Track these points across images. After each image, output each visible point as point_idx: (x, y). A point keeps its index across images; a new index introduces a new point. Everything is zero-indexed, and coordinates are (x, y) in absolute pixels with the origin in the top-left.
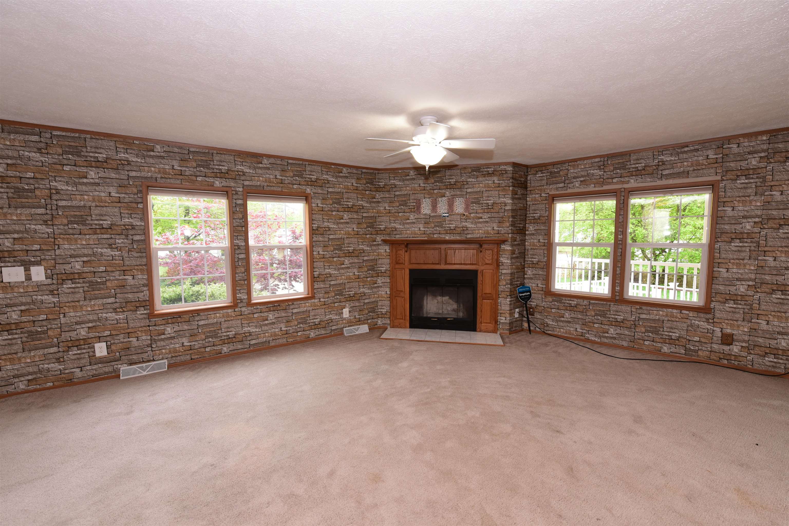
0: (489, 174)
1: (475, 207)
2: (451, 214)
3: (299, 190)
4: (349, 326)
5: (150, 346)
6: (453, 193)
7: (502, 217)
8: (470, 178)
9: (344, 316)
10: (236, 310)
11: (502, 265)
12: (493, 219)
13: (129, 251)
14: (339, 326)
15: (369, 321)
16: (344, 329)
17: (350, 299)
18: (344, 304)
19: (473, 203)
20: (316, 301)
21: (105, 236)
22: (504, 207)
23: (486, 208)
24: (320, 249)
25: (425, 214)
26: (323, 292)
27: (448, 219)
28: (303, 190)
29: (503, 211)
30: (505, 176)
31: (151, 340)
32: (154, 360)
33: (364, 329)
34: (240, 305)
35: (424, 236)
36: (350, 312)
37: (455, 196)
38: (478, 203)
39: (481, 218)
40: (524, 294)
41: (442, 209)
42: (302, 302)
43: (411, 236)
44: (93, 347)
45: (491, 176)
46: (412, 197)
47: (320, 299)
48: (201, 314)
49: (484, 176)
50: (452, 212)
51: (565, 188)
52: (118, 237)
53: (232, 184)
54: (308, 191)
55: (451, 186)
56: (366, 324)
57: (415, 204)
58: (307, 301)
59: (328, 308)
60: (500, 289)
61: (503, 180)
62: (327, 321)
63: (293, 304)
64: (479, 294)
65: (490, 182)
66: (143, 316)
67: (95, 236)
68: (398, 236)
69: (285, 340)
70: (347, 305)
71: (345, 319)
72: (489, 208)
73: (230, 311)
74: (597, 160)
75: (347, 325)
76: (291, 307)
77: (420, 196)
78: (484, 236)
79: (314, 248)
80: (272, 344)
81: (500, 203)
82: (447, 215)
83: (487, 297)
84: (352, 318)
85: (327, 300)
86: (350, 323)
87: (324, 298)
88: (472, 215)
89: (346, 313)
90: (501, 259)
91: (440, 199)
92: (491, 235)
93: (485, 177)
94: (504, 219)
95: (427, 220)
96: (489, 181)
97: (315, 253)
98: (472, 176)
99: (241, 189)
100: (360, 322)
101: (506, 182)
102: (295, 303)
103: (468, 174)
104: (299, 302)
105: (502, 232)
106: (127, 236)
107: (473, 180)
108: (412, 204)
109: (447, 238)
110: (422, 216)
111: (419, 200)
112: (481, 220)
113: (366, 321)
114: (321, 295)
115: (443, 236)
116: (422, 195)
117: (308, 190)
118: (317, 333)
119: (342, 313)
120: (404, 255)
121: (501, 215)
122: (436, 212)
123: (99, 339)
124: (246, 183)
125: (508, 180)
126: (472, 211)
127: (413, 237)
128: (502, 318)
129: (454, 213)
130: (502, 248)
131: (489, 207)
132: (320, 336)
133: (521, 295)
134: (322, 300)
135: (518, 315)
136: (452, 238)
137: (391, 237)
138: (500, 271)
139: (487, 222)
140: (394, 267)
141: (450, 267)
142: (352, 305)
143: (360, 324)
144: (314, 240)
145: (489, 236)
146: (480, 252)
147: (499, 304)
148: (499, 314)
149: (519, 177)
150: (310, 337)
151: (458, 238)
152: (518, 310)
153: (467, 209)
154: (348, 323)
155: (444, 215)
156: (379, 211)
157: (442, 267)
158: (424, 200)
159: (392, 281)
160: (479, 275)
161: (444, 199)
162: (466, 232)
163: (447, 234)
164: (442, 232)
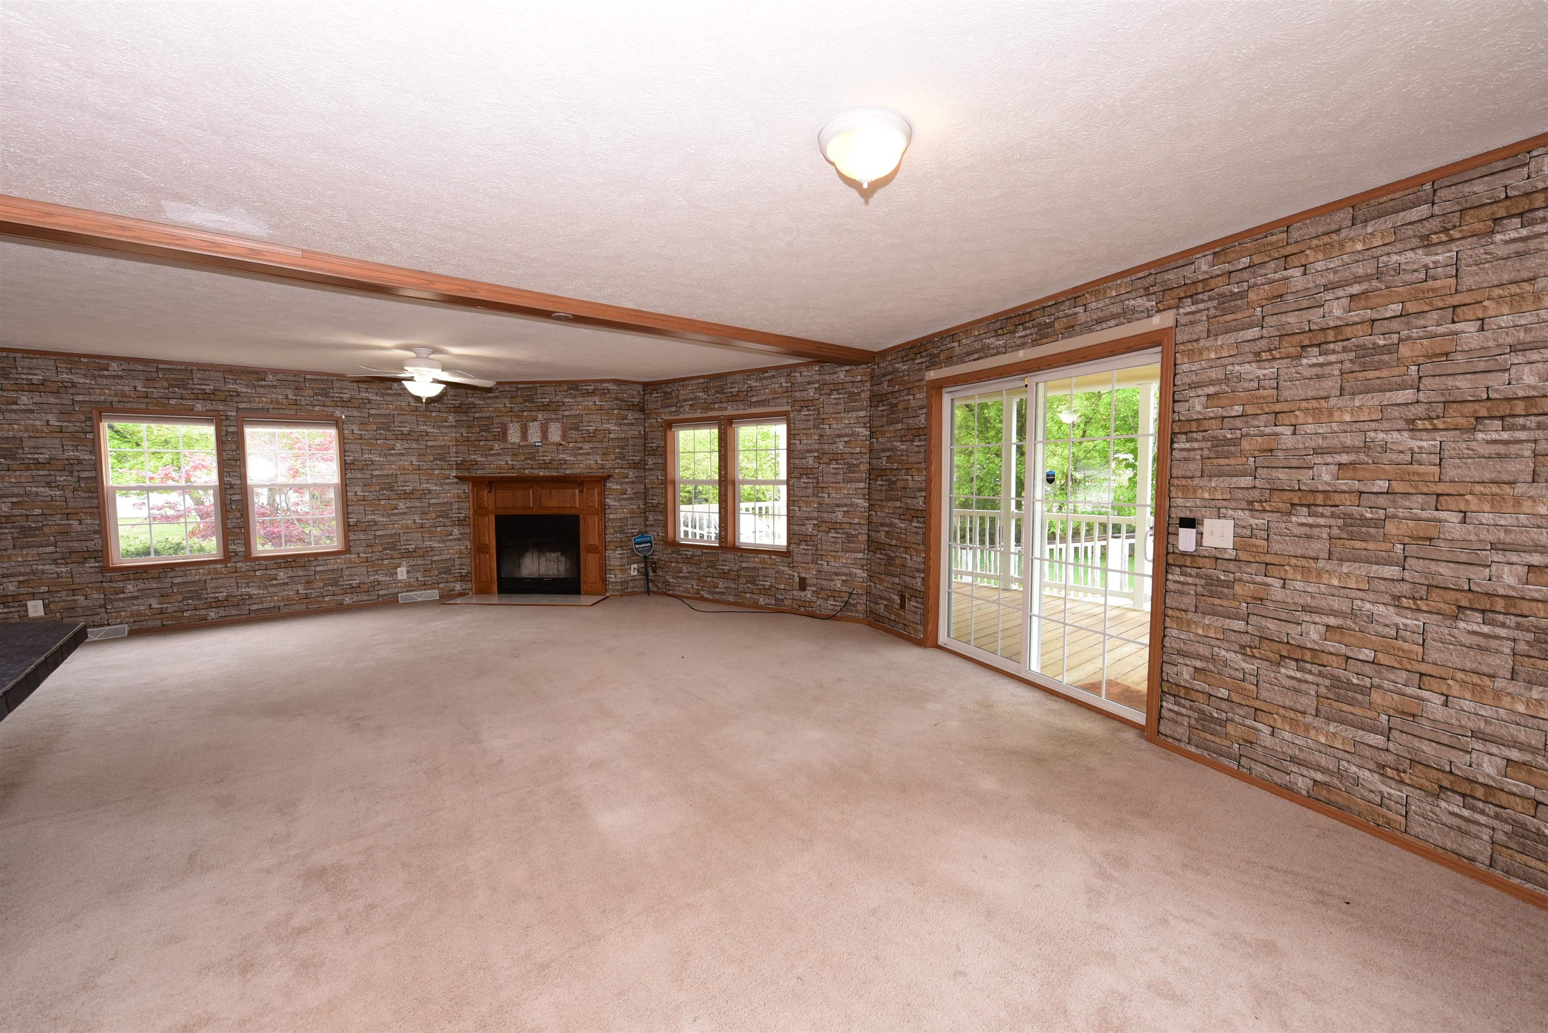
0: (589, 394)
1: (574, 434)
2: (546, 443)
3: (324, 413)
4: (408, 591)
5: (104, 606)
6: (546, 416)
7: (607, 448)
8: (566, 397)
9: (400, 577)
10: (229, 565)
11: (609, 508)
12: (595, 450)
13: (75, 490)
14: (391, 591)
15: (441, 586)
16: (399, 594)
17: (409, 554)
18: (398, 561)
19: (571, 429)
20: (353, 556)
21: (42, 473)
22: (607, 435)
23: (586, 435)
24: (358, 489)
25: (513, 444)
26: (364, 545)
27: (542, 449)
28: (329, 413)
29: (607, 440)
30: (608, 396)
31: (105, 599)
32: (109, 625)
33: (434, 594)
34: (234, 559)
35: (513, 471)
36: (408, 572)
37: (550, 421)
38: (576, 429)
39: (581, 448)
40: (641, 546)
41: (534, 436)
42: (331, 557)
43: (497, 472)
44: (26, 606)
45: (591, 396)
46: (496, 421)
47: (358, 554)
48: (177, 569)
49: (583, 395)
50: (547, 440)
51: (677, 413)
52: (59, 473)
53: (221, 408)
54: (338, 414)
55: (544, 408)
56: (436, 588)
57: (499, 430)
58: (339, 557)
59: (373, 566)
60: (608, 539)
61: (606, 401)
62: (370, 583)
63: (316, 560)
64: (582, 546)
65: (591, 403)
66: (93, 570)
67: (29, 473)
68: (479, 472)
69: (304, 606)
70: (404, 563)
71: (400, 581)
73: (219, 566)
74: (702, 381)
75: (405, 590)
76: (314, 564)
77: (505, 419)
78: (586, 471)
79: (348, 488)
81: (604, 430)
82: (540, 444)
83: (593, 549)
84: (412, 580)
85: (370, 555)
86: (410, 588)
87: (365, 553)
88: (571, 445)
89: (402, 573)
90: (607, 501)
91: (531, 424)
92: (594, 471)
93: (584, 397)
94: (609, 450)
95: (515, 451)
96: (589, 402)
97: (349, 494)
98: (569, 396)
99: (234, 414)
100: (424, 586)
101: (610, 403)
102: (319, 558)
103: (564, 393)
104: (325, 558)
105: (606, 467)
106: (71, 472)
107: (570, 400)
108: (496, 430)
109: (541, 474)
110: (510, 446)
111: (506, 425)
112: (581, 451)
113: (435, 585)
114: (360, 549)
115: (536, 471)
116: (509, 419)
117: (338, 412)
118: (355, 599)
119: (396, 573)
120: (488, 498)
121: (605, 445)
122: (527, 441)
123: (34, 596)
125: (611, 401)
126: (570, 440)
127: (499, 473)
128: (611, 576)
129: (548, 442)
130: (607, 486)
131: (591, 435)
132: (361, 603)
133: (637, 546)
134: (362, 555)
135: (636, 573)
136: (547, 474)
137: (470, 473)
138: (607, 516)
139: (588, 454)
140: (475, 513)
141: (545, 512)
142: (412, 563)
143: (425, 590)
144: (347, 476)
145: (591, 471)
146: (582, 491)
147: (607, 558)
148: (608, 571)
149: (630, 397)
150: (345, 603)
151: (555, 474)
152: (635, 566)
153: (564, 436)
154: (405, 586)
155: (537, 444)
156: (454, 439)
157: (536, 511)
158: (511, 425)
159: (474, 532)
160: (581, 521)
161: (536, 423)
162: (564, 467)
163: (541, 468)
164: (535, 466)
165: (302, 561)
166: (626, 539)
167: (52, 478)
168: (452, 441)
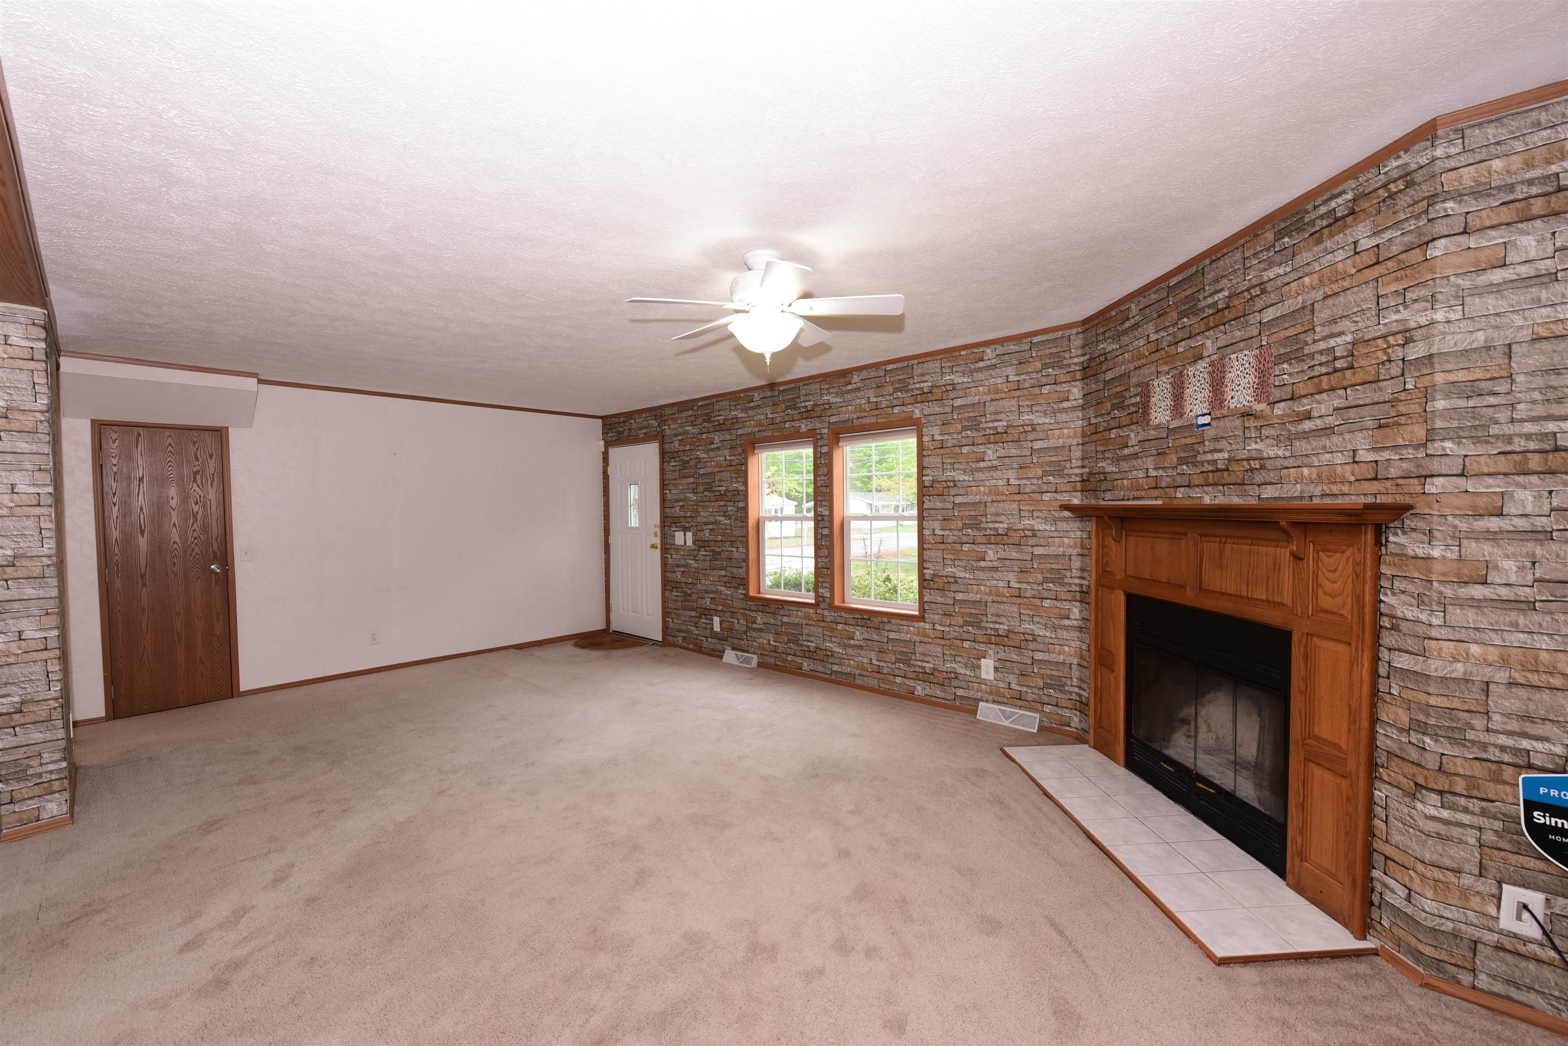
0: (1337, 223)
1: (1288, 373)
2: (1218, 413)
3: (903, 415)
4: (994, 702)
5: (745, 633)
6: (1223, 340)
7: (1393, 402)
8: (1271, 264)
9: (984, 676)
10: (818, 611)
11: (1395, 628)
12: (1353, 413)
13: (736, 520)
14: (971, 694)
15: (1047, 709)
16: (981, 703)
17: (1000, 640)
18: (982, 647)
19: (1281, 359)
20: (927, 626)
21: (722, 503)
22: (1399, 352)
23: (1324, 370)
24: (936, 525)
25: (1158, 427)
26: (941, 612)
27: (1210, 432)
28: (908, 415)
29: (1395, 370)
30: (1403, 201)
31: (747, 626)
32: (747, 652)
33: (1034, 721)
34: (822, 606)
35: (1155, 493)
36: (996, 669)
37: (1229, 350)
38: (1296, 355)
39: (1308, 416)
41: (1197, 400)
42: (907, 623)
43: (1132, 496)
44: (712, 620)
46: (1134, 380)
47: (934, 624)
48: (785, 607)
49: (1317, 237)
50: (1221, 407)
52: (729, 504)
53: (818, 425)
54: (917, 413)
55: (1218, 318)
56: (1037, 711)
57: (1138, 399)
58: (912, 624)
59: (950, 647)
60: (1381, 742)
61: (1396, 226)
62: (947, 672)
63: (889, 622)
64: (1294, 733)
65: (1342, 255)
66: (742, 596)
67: (716, 504)
68: (1108, 496)
69: (876, 682)
70: (991, 652)
71: (984, 682)
72: (1336, 371)
73: (811, 611)
75: (991, 698)
76: (887, 627)
77: (1148, 372)
78: (1318, 491)
79: (925, 523)
80: (859, 681)
81: (1384, 337)
82: (1206, 420)
83: (1328, 758)
84: (1001, 685)
85: (947, 629)
86: (997, 697)
87: (941, 625)
88: (1279, 410)
89: (987, 668)
90: (1389, 600)
91: (1191, 370)
92: (1345, 489)
93: (1319, 241)
94: (1402, 408)
95: (1162, 445)
96: (1338, 252)
97: (926, 532)
98: (1279, 258)
99: (826, 431)
100: (1019, 700)
101: (1411, 226)
102: (893, 621)
103: (1264, 256)
104: (898, 622)
105: (1393, 472)
107: (1281, 271)
108: (1133, 400)
109: (1207, 500)
110: (1153, 434)
111: (1148, 385)
112: (1307, 425)
113: (1038, 706)
114: (936, 617)
115: (1196, 494)
116: (1153, 369)
117: (917, 411)
118: (928, 691)
119: (979, 667)
120: (1118, 554)
121: (1389, 388)
122: (1182, 416)
123: (716, 612)
124: (833, 419)
125: (1417, 217)
126: (1277, 394)
127: (1134, 499)
128: (1390, 882)
129: (1225, 412)
130: (1392, 548)
131: (1338, 364)
132: (934, 699)
133: (1536, 816)
134: (937, 627)
135: (1530, 930)
136: (1221, 500)
137: (1097, 498)
138: (1384, 655)
139: (1328, 431)
140: (1099, 585)
141: (1209, 604)
142: (1002, 655)
143: (1020, 707)
144: (925, 506)
145: (1335, 489)
146: (1297, 558)
147: (1378, 810)
148: (1378, 859)
149: (1529, 165)
150: (916, 693)
151: (1236, 500)
152: (1536, 899)
153: (1262, 389)
154: (991, 693)
155: (1201, 420)
156: (1079, 430)
158: (1156, 384)
159: (1096, 619)
160: (1297, 653)
161: (1202, 365)
162: (1259, 479)
163: (1208, 485)
164: (1197, 480)
165: (876, 620)
166: (1478, 770)
167: (725, 508)
168: (1075, 436)
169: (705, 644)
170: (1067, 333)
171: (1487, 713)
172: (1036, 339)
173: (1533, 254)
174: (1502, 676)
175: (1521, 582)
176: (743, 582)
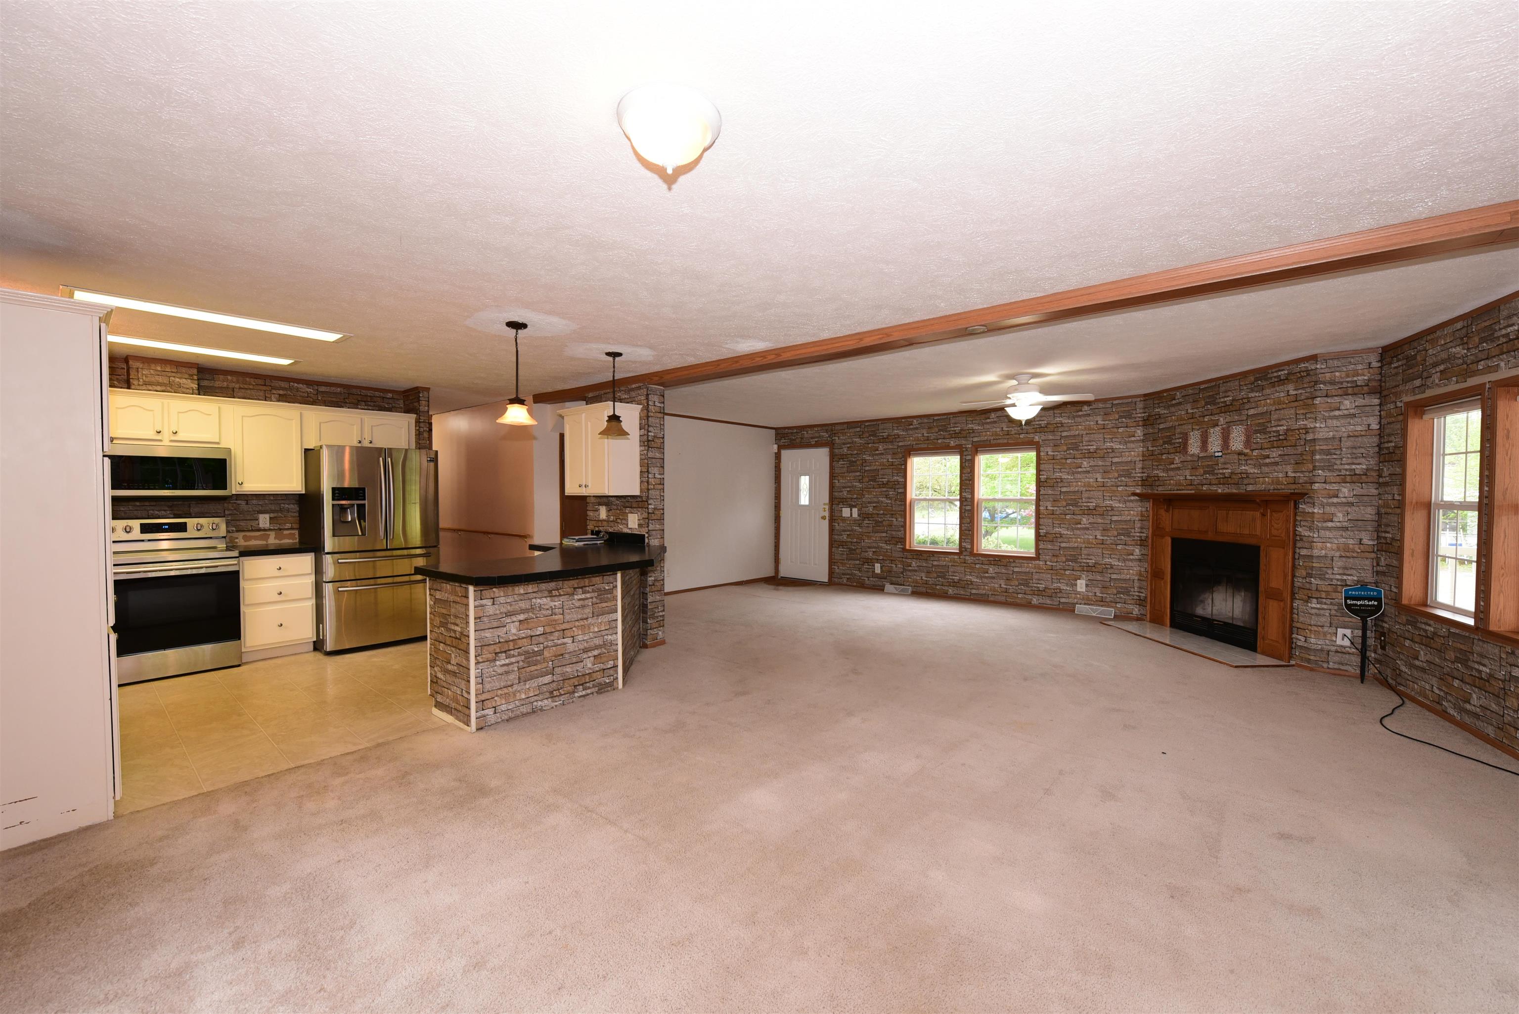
0: (1281, 381)
1: (1259, 438)
2: (1226, 452)
3: (1027, 439)
4: (1085, 604)
5: (902, 573)
6: (1229, 419)
7: (1301, 454)
8: (1252, 391)
9: (1079, 589)
10: (961, 557)
11: (1301, 540)
12: (1286, 457)
13: (896, 500)
14: (1070, 600)
15: (1119, 605)
16: (1077, 605)
17: (1089, 569)
18: (1078, 573)
19: (1257, 432)
20: (1041, 563)
21: (884, 489)
22: (1304, 436)
23: (1275, 439)
24: (1049, 504)
25: (1193, 455)
26: (1050, 554)
27: (1221, 460)
28: (1030, 439)
29: (1302, 443)
30: (1306, 380)
31: (903, 569)
32: (904, 585)
33: (1111, 612)
34: (964, 553)
35: (1191, 487)
36: (1087, 585)
37: (1232, 424)
38: (1263, 431)
39: (1268, 457)
40: (1359, 603)
41: (1215, 446)
42: (1025, 561)
43: (1176, 488)
44: (874, 566)
45: (1283, 385)
46: (1178, 431)
47: (1046, 562)
48: (935, 555)
49: (1273, 385)
50: (1228, 449)
51: (1423, 388)
52: (890, 490)
53: (964, 442)
54: (1037, 439)
55: (1226, 409)
56: (1112, 607)
57: (1181, 440)
58: (1030, 562)
59: (1056, 574)
60: (1297, 584)
61: (1303, 388)
62: (1054, 589)
63: (1014, 562)
64: (1261, 588)
65: (1282, 394)
66: (900, 549)
67: (880, 490)
68: (1160, 488)
69: (1004, 598)
70: (1084, 576)
71: (1079, 593)
72: (1280, 440)
73: (956, 557)
74: (1459, 325)
75: (1083, 602)
76: (1013, 565)
77: (1187, 428)
78: (1272, 488)
79: (1041, 503)
80: (991, 599)
81: (1298, 429)
82: (1220, 454)
83: (1275, 595)
84: (1090, 594)
85: (1055, 564)
86: (1087, 601)
87: (1051, 562)
88: (1255, 453)
89: (1081, 586)
90: (1299, 529)
91: (1212, 430)
92: (1283, 487)
93: (1274, 387)
94: (1304, 457)
95: (1194, 464)
96: (1280, 393)
97: (1041, 508)
98: (1256, 389)
99: (970, 446)
100: (1102, 602)
101: (1308, 390)
102: (1017, 561)
103: (1249, 386)
104: (1021, 561)
105: (1301, 481)
106: (895, 489)
107: (1257, 395)
108: (1178, 441)
109: (1220, 491)
110: (1189, 458)
111: (1186, 434)
112: (1268, 461)
113: (1114, 605)
114: (1047, 557)
115: (1214, 488)
116: (1190, 427)
117: (1037, 437)
118: (1041, 601)
119: (1076, 585)
120: (1166, 518)
121: (1300, 449)
122: (1206, 451)
123: (878, 561)
124: (975, 439)
125: (1311, 387)
126: (1254, 446)
127: (1177, 490)
128: (1300, 637)
129: (1229, 451)
130: (1300, 510)
131: (1281, 437)
132: (1045, 605)
133: (1349, 602)
134: (1048, 563)
135: (1347, 643)
136: (1227, 491)
137: (1152, 489)
138: (1297, 550)
139: (1276, 464)
140: (1154, 534)
141: (1220, 539)
142: (1091, 577)
143: (1102, 606)
144: (1041, 493)
145: (1279, 487)
146: (1263, 515)
147: (1295, 611)
148: (1295, 630)
149: (1348, 376)
150: (1033, 603)
151: (1235, 491)
152: (1348, 632)
153: (1248, 443)
154: (1083, 599)
155: (1217, 454)
156: (1141, 453)
157: (1210, 536)
158: (1191, 434)
159: (1152, 554)
160: (1262, 554)
161: (1218, 429)
162: (1245, 482)
163: (1220, 484)
164: (1214, 482)
165: (1005, 561)
166: (1329, 588)
167: (887, 493)
168: (1138, 456)
169: (867, 582)
170: (1134, 400)
171: (1332, 568)
172: (1115, 402)
173: (1348, 407)
174: (1338, 554)
175: (1344, 520)
176: (903, 540)
